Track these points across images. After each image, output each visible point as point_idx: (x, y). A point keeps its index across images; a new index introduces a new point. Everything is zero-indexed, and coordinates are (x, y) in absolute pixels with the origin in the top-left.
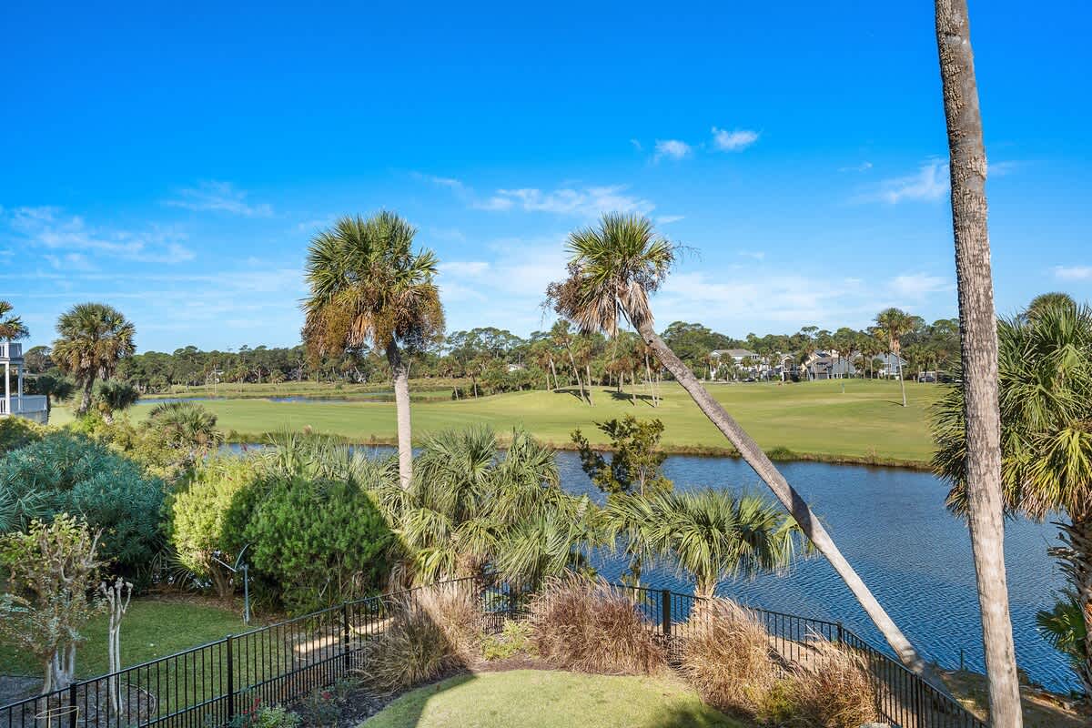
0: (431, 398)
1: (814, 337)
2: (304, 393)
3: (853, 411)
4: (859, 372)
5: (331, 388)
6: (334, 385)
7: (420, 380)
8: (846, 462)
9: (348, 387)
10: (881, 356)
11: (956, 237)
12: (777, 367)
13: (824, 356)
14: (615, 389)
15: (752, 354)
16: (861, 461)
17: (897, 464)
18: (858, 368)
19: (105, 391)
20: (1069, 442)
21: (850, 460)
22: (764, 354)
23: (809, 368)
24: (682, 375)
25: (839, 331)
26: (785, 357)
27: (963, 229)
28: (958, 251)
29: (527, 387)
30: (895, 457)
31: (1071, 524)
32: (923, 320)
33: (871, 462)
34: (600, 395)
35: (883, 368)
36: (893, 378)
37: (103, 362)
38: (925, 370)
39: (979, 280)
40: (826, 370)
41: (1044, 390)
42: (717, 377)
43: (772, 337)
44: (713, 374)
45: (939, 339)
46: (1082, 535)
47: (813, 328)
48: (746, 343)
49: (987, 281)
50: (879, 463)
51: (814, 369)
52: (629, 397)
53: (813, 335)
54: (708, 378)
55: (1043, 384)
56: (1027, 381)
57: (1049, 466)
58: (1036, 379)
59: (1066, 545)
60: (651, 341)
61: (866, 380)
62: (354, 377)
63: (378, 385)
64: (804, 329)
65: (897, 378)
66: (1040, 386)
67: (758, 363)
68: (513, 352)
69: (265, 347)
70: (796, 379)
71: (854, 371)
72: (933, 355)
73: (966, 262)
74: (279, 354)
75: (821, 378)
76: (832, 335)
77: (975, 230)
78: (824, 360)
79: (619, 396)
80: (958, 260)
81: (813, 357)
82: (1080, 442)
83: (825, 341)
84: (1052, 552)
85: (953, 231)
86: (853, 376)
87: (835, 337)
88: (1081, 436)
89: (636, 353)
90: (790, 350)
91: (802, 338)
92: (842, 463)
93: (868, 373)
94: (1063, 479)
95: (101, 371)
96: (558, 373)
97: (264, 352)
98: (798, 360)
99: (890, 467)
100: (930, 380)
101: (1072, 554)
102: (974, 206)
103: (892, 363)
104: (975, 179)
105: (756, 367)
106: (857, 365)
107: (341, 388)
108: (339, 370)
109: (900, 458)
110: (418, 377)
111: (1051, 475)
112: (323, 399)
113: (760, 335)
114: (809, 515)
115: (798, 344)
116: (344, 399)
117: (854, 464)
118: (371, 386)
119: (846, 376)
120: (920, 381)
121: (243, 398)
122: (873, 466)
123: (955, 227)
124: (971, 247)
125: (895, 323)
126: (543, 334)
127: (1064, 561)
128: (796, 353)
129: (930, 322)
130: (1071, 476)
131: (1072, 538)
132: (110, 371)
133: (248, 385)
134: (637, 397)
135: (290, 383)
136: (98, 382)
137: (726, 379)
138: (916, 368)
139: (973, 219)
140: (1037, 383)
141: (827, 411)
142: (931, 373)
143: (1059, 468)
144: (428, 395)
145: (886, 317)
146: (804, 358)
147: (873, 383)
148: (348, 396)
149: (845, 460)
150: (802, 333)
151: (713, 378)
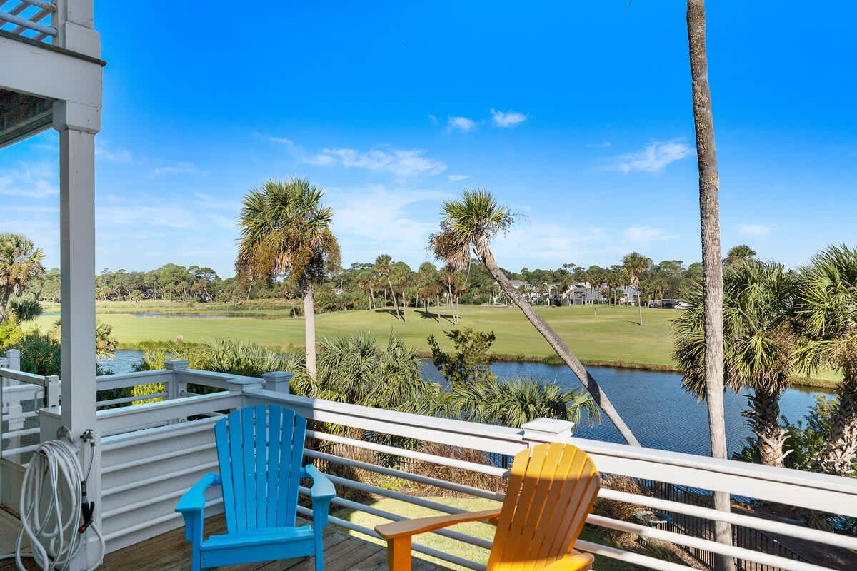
0: (271, 316)
1: (572, 272)
2: (160, 310)
3: (603, 328)
4: (606, 299)
5: (183, 306)
6: (185, 304)
7: (259, 301)
8: (602, 365)
9: (197, 306)
10: (622, 288)
11: (702, 222)
12: (545, 295)
13: (579, 286)
14: (424, 310)
15: (525, 284)
16: (612, 364)
17: (637, 367)
18: (604, 297)
19: (14, 305)
20: (756, 343)
21: (604, 364)
22: (534, 285)
23: (569, 295)
24: (519, 299)
25: (591, 268)
26: (551, 287)
27: (706, 218)
28: (703, 230)
29: (351, 307)
30: (635, 361)
31: (755, 396)
32: (652, 261)
33: (619, 365)
34: (411, 314)
35: (623, 296)
36: (630, 304)
37: (17, 281)
38: (653, 299)
39: (714, 247)
40: (581, 298)
41: (741, 311)
42: (498, 301)
43: (540, 271)
44: (495, 299)
45: (664, 276)
46: (761, 402)
47: (572, 265)
48: (520, 275)
49: (718, 248)
50: (625, 366)
51: (573, 297)
52: (435, 316)
53: (571, 271)
54: (492, 302)
55: (742, 308)
56: (732, 305)
57: (744, 359)
58: (737, 305)
59: (752, 409)
60: (497, 276)
61: (611, 305)
62: (203, 297)
63: (224, 305)
64: (565, 266)
65: (633, 304)
66: (740, 309)
67: (530, 291)
68: (336, 279)
69: (124, 270)
70: (558, 304)
71: (602, 299)
72: (659, 288)
73: (707, 236)
74: (137, 277)
75: (577, 304)
76: (585, 270)
77: (713, 219)
78: (580, 290)
79: (427, 315)
80: (702, 235)
81: (572, 288)
82: (762, 343)
83: (580, 275)
84: (744, 414)
85: (700, 218)
86: (601, 303)
87: (587, 272)
88: (763, 340)
89: (441, 282)
90: (554, 281)
91: (562, 272)
92: (598, 366)
93: (612, 300)
94: (752, 367)
95: (16, 288)
96: (376, 297)
97: (124, 275)
98: (561, 289)
99: (632, 369)
100: (657, 306)
101: (755, 414)
102: (712, 205)
103: (629, 293)
104: (712, 190)
105: (529, 294)
106: (604, 294)
107: (191, 306)
108: (190, 291)
109: (639, 362)
110: (258, 298)
111: (745, 364)
112: (179, 314)
113: (531, 270)
114: (598, 390)
115: (560, 277)
116: (196, 315)
117: (607, 366)
118: (217, 305)
119: (596, 302)
120: (650, 307)
121: (106, 313)
122: (621, 368)
123: (702, 216)
124: (710, 229)
125: (636, 263)
126: (361, 265)
127: (751, 419)
128: (559, 284)
129: (657, 263)
130: (757, 364)
131: (756, 405)
132: (23, 288)
133: (108, 303)
134: (441, 316)
135: (147, 301)
136: (12, 297)
137: (505, 303)
138: (647, 297)
139: (712, 212)
140: (738, 308)
141: (586, 328)
142: (657, 301)
143: (750, 360)
144: (268, 313)
145: (629, 259)
146: (565, 288)
147: (616, 308)
148: (201, 313)
149: (601, 364)
150: (563, 269)
151: (495, 303)
